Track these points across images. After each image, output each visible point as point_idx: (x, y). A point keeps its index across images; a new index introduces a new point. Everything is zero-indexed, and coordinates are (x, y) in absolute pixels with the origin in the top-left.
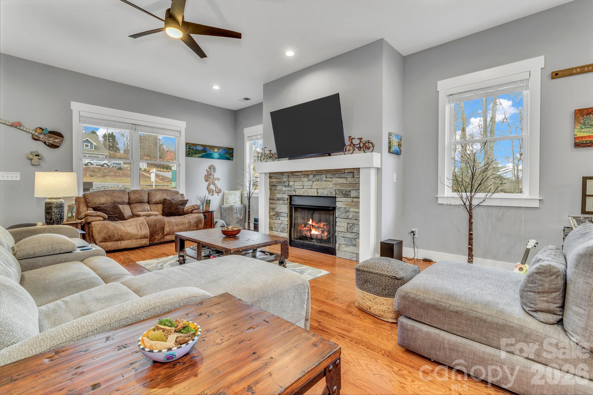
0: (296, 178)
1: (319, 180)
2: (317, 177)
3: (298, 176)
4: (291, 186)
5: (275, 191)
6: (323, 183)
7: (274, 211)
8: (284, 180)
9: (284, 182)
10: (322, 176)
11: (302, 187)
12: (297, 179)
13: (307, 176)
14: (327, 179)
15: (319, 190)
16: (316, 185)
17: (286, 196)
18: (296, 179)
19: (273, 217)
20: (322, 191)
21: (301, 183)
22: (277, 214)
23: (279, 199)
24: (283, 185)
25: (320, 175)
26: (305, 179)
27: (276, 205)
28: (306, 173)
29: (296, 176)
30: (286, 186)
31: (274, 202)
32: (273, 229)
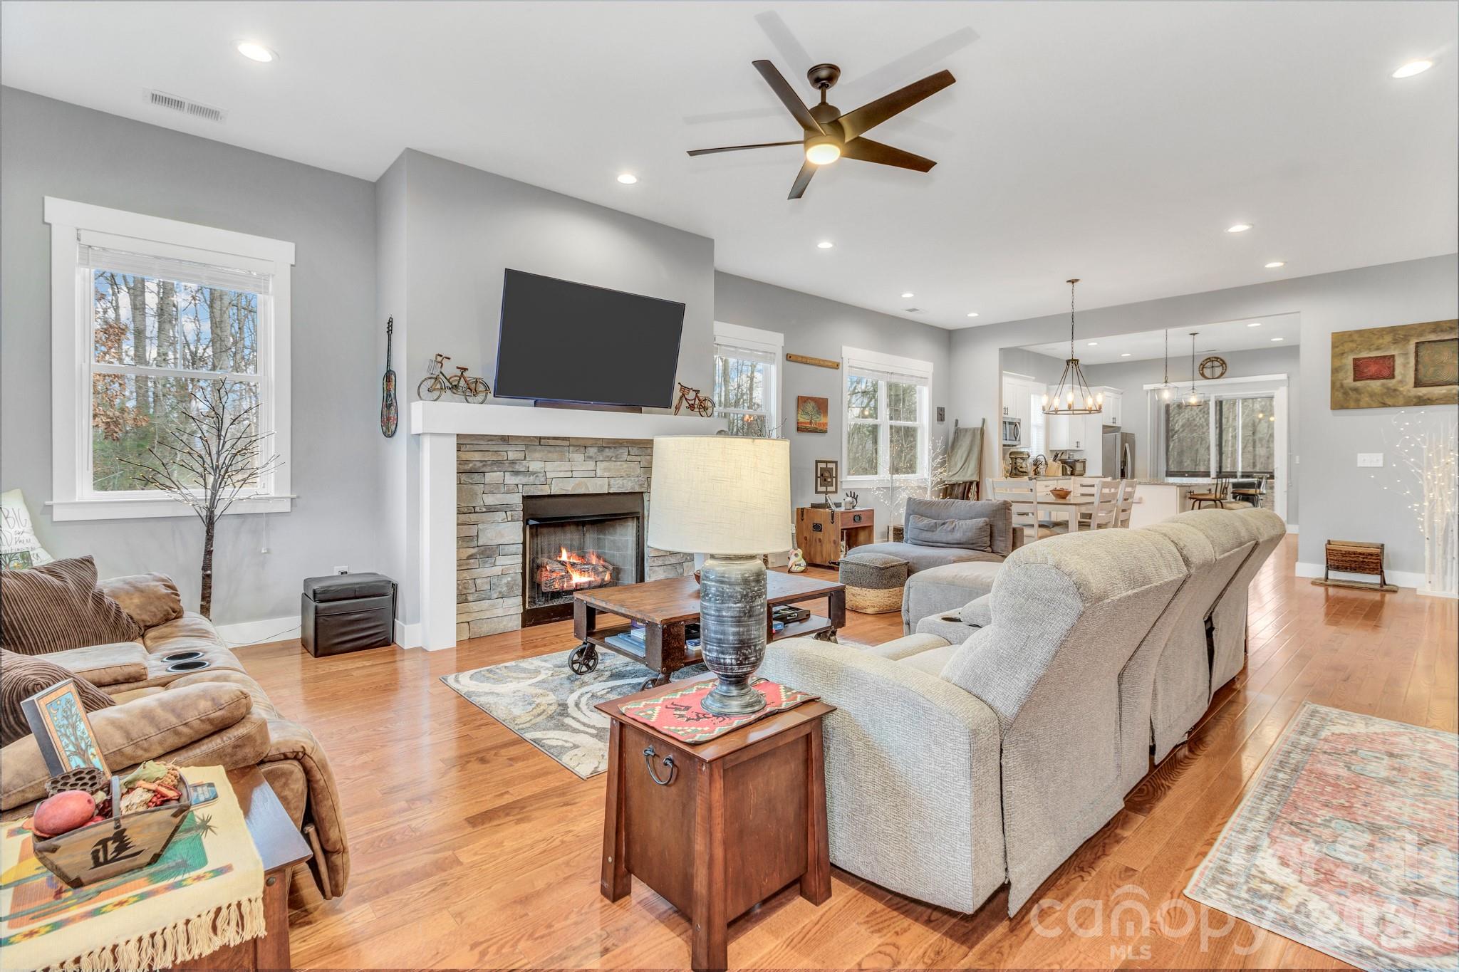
0: (550, 452)
1: (613, 459)
2: (608, 452)
3: (558, 449)
4: (536, 473)
5: (475, 487)
6: (621, 465)
7: (474, 544)
8: (512, 456)
9: (513, 463)
10: (621, 451)
11: (569, 474)
12: (555, 456)
13: (582, 449)
14: (629, 458)
15: (612, 481)
16: (606, 469)
17: (517, 500)
18: (550, 455)
19: (467, 564)
20: (620, 481)
21: (567, 466)
22: (482, 553)
23: (491, 509)
24: (510, 469)
25: (615, 447)
26: (578, 457)
27: (481, 526)
28: (582, 443)
29: (548, 448)
30: (516, 473)
31: (473, 517)
32: (470, 598)
